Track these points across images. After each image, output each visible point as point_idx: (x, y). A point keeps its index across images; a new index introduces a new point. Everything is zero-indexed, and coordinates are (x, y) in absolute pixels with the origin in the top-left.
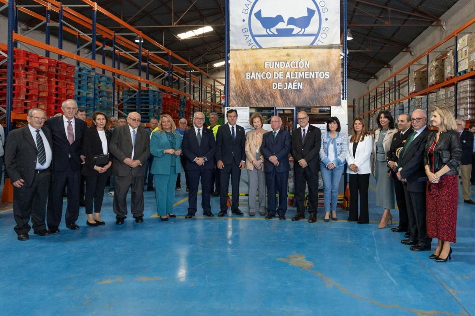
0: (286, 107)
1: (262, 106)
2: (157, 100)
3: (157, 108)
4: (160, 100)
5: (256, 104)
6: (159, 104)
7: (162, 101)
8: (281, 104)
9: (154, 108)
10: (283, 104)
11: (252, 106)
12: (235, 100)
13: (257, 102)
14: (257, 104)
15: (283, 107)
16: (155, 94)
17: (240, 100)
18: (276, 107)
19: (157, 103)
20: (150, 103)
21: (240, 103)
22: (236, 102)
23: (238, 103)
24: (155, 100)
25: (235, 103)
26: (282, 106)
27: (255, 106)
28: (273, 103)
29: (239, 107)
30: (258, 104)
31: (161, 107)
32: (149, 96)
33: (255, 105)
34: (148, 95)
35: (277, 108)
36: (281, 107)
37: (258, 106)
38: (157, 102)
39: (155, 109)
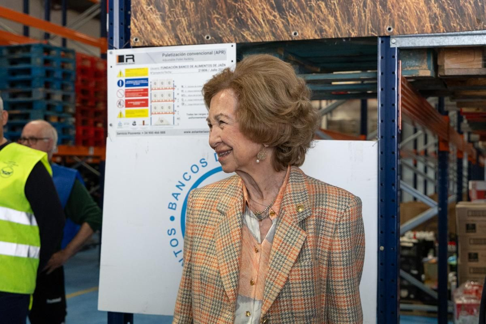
0: (450, 30)
1: (310, 34)
2: (58, 74)
3: (57, 97)
4: (66, 75)
5: (271, 24)
6: (63, 87)
7: (73, 78)
8: (419, 20)
9: (48, 96)
10: (433, 18)
11: (250, 39)
12: (160, 8)
13: (281, 10)
14: (279, 23)
15: (435, 32)
16: (50, 57)
17: (184, 8)
18: (387, 39)
19: (57, 85)
20: (34, 83)
21: (184, 22)
22: (163, 19)
23: (175, 24)
24: (48, 73)
25: (159, 22)
26: (428, 25)
27: (269, 38)
28: (374, 13)
29: (180, 44)
30: (287, 26)
31: (73, 95)
32: (33, 61)
33: (266, 28)
34: (28, 60)
35: (395, 43)
36: (422, 34)
37: (286, 37)
38: (57, 79)
39: (50, 102)
